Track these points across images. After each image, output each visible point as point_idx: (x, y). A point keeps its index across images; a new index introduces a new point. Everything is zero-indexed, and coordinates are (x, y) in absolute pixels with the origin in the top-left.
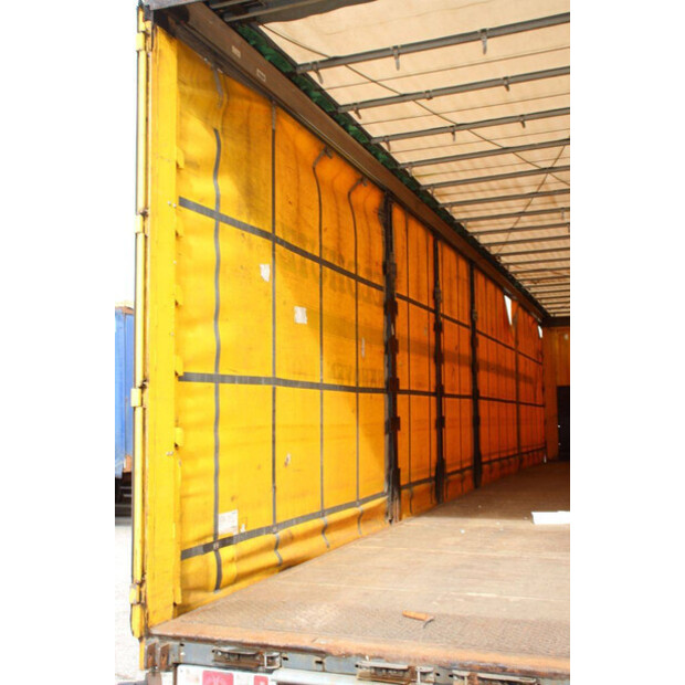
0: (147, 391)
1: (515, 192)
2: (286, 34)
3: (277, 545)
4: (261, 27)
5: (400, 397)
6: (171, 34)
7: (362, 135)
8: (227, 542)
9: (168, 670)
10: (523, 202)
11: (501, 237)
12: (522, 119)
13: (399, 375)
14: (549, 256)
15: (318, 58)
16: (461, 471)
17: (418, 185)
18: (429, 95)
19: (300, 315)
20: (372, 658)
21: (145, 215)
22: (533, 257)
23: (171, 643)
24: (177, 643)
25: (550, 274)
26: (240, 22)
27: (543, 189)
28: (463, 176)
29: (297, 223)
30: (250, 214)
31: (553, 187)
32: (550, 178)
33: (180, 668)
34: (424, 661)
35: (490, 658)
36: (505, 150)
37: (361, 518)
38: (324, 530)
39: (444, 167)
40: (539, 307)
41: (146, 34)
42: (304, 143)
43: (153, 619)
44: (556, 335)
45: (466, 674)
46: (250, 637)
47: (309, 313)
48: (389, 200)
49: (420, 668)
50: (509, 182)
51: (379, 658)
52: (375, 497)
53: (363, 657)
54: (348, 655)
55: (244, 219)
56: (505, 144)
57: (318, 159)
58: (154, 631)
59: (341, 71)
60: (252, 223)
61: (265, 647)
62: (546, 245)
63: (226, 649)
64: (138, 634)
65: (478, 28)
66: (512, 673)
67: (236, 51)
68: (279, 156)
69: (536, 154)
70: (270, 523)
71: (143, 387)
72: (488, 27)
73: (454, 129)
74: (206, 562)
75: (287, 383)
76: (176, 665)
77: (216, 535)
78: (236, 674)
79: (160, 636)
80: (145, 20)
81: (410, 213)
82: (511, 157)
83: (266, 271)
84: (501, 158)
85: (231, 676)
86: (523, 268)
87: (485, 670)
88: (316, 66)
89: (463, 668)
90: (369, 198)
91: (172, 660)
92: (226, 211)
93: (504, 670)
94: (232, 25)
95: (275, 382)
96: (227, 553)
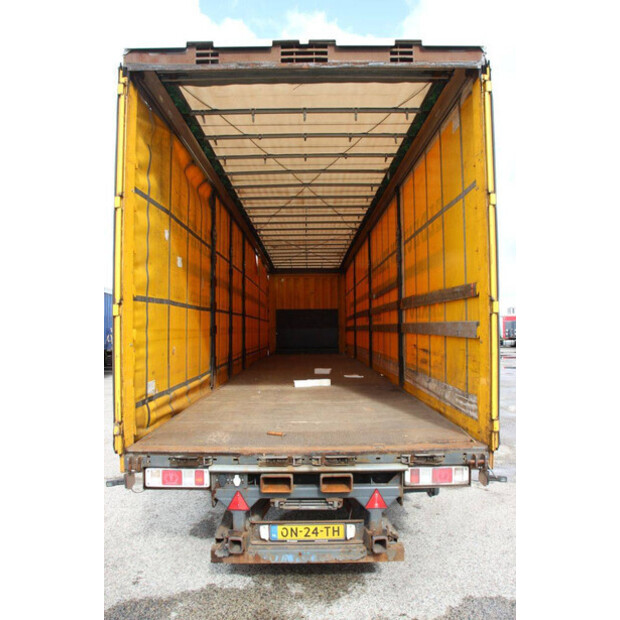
0: (122, 306)
1: (284, 195)
2: (194, 93)
3: (170, 402)
4: (181, 88)
5: (217, 314)
6: (135, 86)
7: (211, 153)
8: (151, 399)
9: (139, 472)
10: (286, 201)
11: (265, 220)
12: (305, 156)
13: (217, 300)
14: (288, 232)
15: (206, 108)
16: (238, 359)
17: (231, 185)
18: (260, 137)
19: (180, 263)
20: (267, 454)
21: (122, 197)
22: (278, 233)
23: (142, 456)
24: (146, 456)
25: (284, 243)
26: (170, 83)
27: (300, 195)
28: (259, 183)
29: (179, 205)
30: (161, 199)
31: (306, 195)
32: (306, 189)
33: (147, 470)
34: (296, 453)
35: (330, 449)
36: (288, 172)
37: (201, 386)
38: (187, 393)
39: (250, 177)
40: (270, 261)
41: (124, 85)
42: (182, 156)
43: (127, 444)
44: (276, 279)
45: (319, 457)
46: (191, 449)
47: (183, 261)
48: (215, 193)
49: (294, 457)
50: (283, 189)
51: (271, 454)
52: (206, 374)
53: (262, 454)
54: (252, 454)
55: (158, 201)
56: (289, 168)
57: (188, 166)
58: (130, 450)
59: (216, 118)
60: (162, 204)
61: (203, 454)
62: (289, 226)
63: (179, 457)
64: (120, 452)
65: (302, 107)
66: (343, 454)
67: (161, 99)
68: (173, 164)
69: (304, 176)
70: (167, 388)
71: (120, 304)
72: (307, 107)
73: (266, 157)
74: (143, 411)
75: (175, 304)
76: (145, 468)
77: (147, 394)
78: (184, 471)
79: (134, 453)
80: (124, 76)
81: (223, 203)
82: (290, 176)
83: (167, 235)
84: (285, 176)
85: (181, 472)
86: (270, 238)
87: (329, 454)
88: (203, 113)
89: (317, 454)
90: (206, 191)
91: (143, 465)
92: (153, 196)
93: (338, 454)
94: (164, 84)
95: (170, 303)
96: (152, 405)
